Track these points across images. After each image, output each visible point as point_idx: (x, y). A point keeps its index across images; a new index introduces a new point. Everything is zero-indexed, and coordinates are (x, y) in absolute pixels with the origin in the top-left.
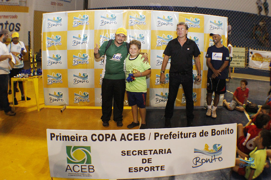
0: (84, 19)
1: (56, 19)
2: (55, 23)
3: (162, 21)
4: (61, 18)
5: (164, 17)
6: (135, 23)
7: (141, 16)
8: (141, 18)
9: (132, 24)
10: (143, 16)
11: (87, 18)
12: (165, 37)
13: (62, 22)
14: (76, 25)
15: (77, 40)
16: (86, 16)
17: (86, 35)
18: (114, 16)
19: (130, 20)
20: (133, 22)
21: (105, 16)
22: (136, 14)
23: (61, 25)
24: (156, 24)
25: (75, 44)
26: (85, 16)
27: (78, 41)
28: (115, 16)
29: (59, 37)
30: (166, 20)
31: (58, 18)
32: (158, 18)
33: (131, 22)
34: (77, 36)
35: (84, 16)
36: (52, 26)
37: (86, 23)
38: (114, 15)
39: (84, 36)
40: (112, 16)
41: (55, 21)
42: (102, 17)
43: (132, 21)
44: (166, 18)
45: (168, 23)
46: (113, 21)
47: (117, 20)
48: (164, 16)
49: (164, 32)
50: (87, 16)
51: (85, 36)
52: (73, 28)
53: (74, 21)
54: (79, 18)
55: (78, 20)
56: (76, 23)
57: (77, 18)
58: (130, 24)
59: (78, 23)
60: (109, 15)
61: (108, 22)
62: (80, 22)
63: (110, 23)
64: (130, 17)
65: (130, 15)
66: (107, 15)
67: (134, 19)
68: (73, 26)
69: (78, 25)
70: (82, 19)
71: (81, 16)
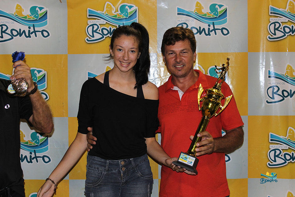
0: (122, 16)
1: (26, 12)
2: (25, 28)
4: (43, 11)
6: (287, 30)
9: (279, 34)
11: (133, 15)
13: (48, 25)
16: (131, 7)
18: (219, 10)
19: (273, 20)
20: (282, 27)
21: (192, 9)
23: (45, 34)
26: (127, 7)
28: (223, 8)
29: (41, 74)
31: (33, 9)
33: (275, 29)
35: (123, 8)
36: (12, 36)
38: (221, 6)
40: (213, 7)
41: (24, 20)
42: (181, 13)
43: (277, 25)
46: (216, 27)
47: (229, 23)
50: (133, 9)
52: (89, 45)
53: (91, 22)
54: (106, 13)
55: (103, 22)
56: (98, 31)
57: (99, 12)
58: (272, 36)
59: (102, 32)
60: (202, 5)
61: (201, 30)
62: (110, 29)
63: (207, 33)
64: (270, 13)
65: (272, 6)
66: (197, 6)
67: (284, 19)
68: (87, 39)
69: (103, 37)
70: (116, 16)
71: (113, 8)
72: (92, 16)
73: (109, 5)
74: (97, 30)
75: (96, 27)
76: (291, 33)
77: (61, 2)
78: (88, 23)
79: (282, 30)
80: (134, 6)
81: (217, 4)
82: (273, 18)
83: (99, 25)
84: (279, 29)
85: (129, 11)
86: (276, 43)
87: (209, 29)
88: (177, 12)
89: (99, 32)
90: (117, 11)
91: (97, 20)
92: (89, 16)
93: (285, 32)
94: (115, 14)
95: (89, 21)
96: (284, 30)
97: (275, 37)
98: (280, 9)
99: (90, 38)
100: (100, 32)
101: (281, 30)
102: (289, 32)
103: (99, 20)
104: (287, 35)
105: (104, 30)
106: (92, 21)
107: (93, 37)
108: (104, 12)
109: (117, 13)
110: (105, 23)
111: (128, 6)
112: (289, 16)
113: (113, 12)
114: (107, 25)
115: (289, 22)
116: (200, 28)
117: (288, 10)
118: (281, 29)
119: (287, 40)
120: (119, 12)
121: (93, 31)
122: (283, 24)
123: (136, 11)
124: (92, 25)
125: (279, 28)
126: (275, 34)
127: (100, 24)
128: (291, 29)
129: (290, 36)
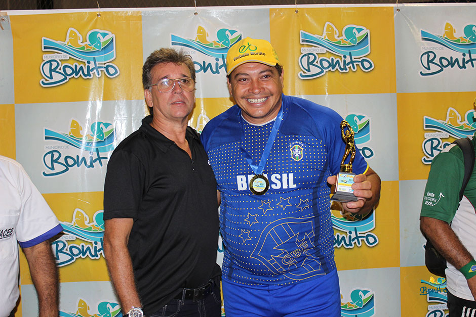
0: (93, 48)
3: (441, 52)
5: (450, 30)
6: (326, 64)
7: (349, 33)
8: (348, 43)
9: (314, 70)
10: (359, 30)
11: (108, 47)
12: (458, 121)
14: (57, 77)
15: (66, 150)
16: (104, 35)
17: (107, 125)
18: (231, 37)
19: (306, 50)
20: (318, 60)
21: (193, 37)
22: (327, 23)
24: (414, 64)
25: (58, 168)
26: (99, 35)
27: (72, 152)
28: (235, 35)
30: (458, 44)
32: (427, 38)
33: (309, 63)
34: (64, 130)
35: (93, 37)
37: (107, 68)
38: (232, 32)
39: (100, 131)
40: (222, 34)
42: (176, 42)
43: (312, 58)
44: (459, 34)
45: (467, 58)
48: (448, 25)
49: (454, 98)
50: (108, 38)
51: (105, 130)
52: (45, 90)
53: (47, 57)
54: (70, 44)
55: (66, 56)
56: (58, 70)
57: (58, 42)
58: (304, 73)
59: (64, 71)
60: (207, 31)
61: (206, 66)
62: (76, 66)
63: (215, 70)
64: (301, 41)
65: (303, 32)
66: (199, 32)
67: (321, 50)
68: (42, 82)
69: (66, 78)
70: (83, 48)
71: (79, 38)
72: (49, 48)
73: (74, 32)
74: (56, 68)
75: (54, 65)
76: (331, 68)
77: (3, 29)
78: (44, 59)
79: (319, 65)
80: (110, 33)
81: (227, 30)
82: (306, 48)
83: (59, 62)
84: (315, 63)
85: (102, 40)
86: (311, 82)
87: (217, 64)
88: (171, 42)
89: (60, 71)
90: (84, 41)
91: (56, 54)
92: (45, 48)
93: (322, 68)
94: (83, 45)
95: (44, 55)
96: (321, 64)
97: (309, 73)
98: (315, 36)
99: (46, 80)
100: (62, 71)
101: (316, 64)
102: (329, 67)
103: (59, 54)
104: (325, 71)
105: (66, 68)
106: (48, 55)
107: (51, 78)
108: (66, 43)
109: (85, 43)
110: (69, 58)
111: (101, 34)
112: (326, 44)
113: (79, 42)
114: (71, 61)
115: (327, 53)
116: (204, 62)
117: (325, 37)
118: (317, 62)
119: (326, 79)
120: (88, 42)
121: (51, 70)
122: (320, 55)
123: (112, 40)
124: (50, 62)
125: (313, 61)
126: (309, 70)
127: (61, 59)
128: (331, 62)
129: (330, 72)
